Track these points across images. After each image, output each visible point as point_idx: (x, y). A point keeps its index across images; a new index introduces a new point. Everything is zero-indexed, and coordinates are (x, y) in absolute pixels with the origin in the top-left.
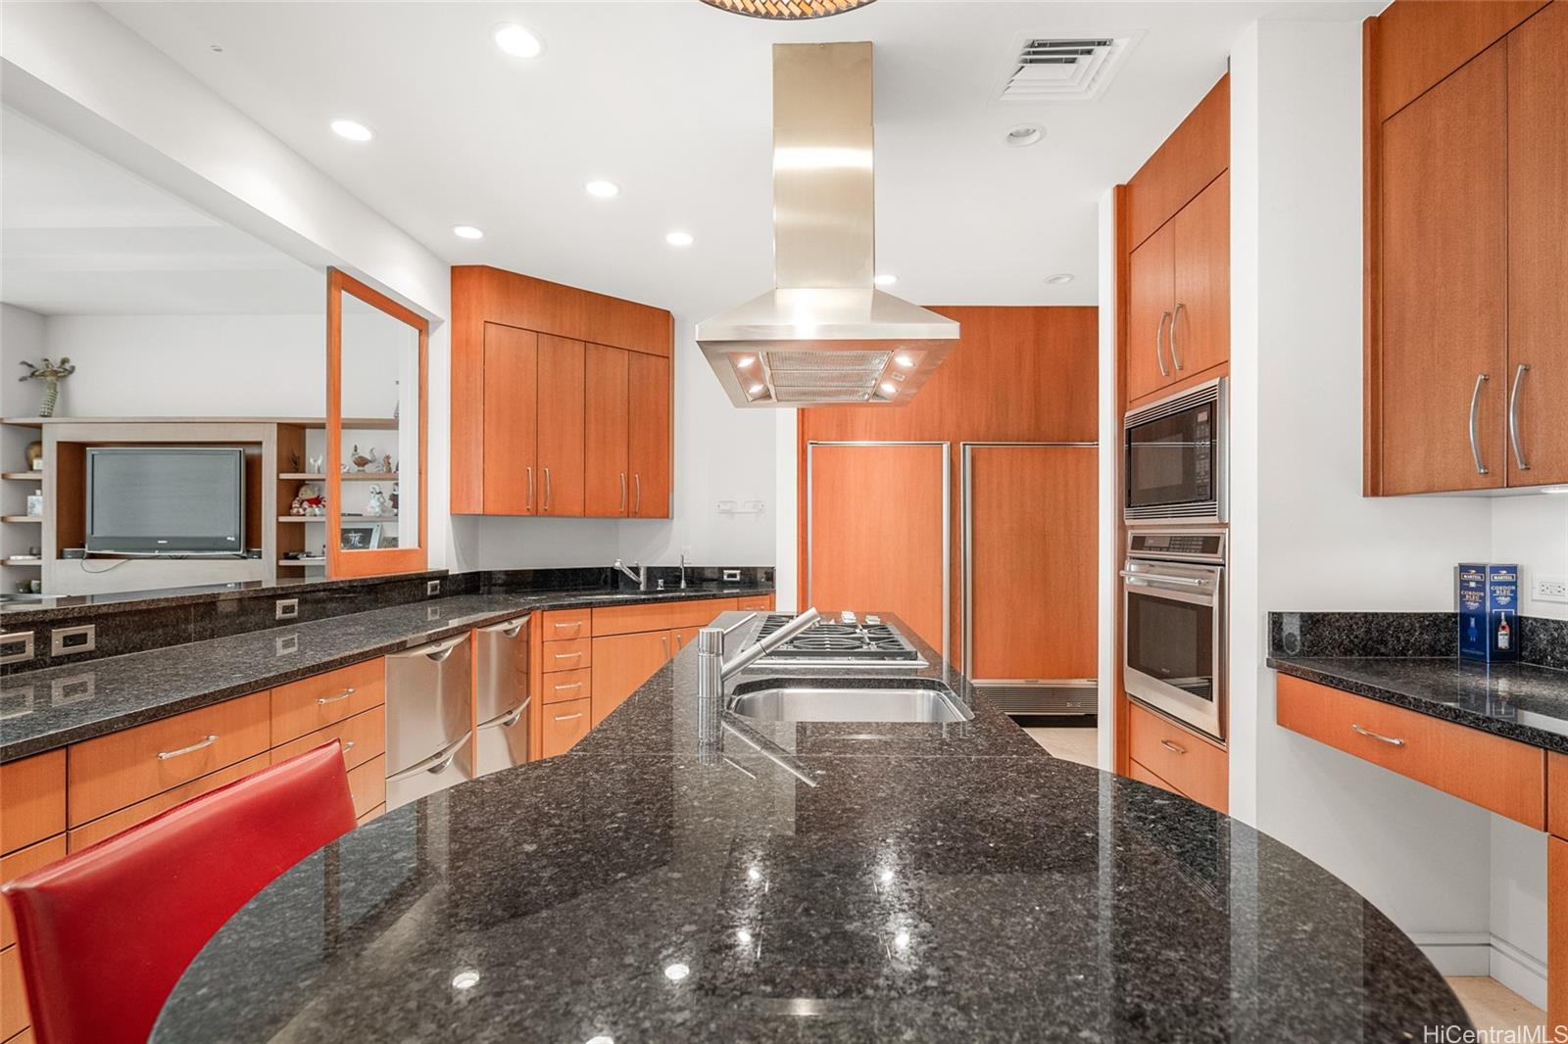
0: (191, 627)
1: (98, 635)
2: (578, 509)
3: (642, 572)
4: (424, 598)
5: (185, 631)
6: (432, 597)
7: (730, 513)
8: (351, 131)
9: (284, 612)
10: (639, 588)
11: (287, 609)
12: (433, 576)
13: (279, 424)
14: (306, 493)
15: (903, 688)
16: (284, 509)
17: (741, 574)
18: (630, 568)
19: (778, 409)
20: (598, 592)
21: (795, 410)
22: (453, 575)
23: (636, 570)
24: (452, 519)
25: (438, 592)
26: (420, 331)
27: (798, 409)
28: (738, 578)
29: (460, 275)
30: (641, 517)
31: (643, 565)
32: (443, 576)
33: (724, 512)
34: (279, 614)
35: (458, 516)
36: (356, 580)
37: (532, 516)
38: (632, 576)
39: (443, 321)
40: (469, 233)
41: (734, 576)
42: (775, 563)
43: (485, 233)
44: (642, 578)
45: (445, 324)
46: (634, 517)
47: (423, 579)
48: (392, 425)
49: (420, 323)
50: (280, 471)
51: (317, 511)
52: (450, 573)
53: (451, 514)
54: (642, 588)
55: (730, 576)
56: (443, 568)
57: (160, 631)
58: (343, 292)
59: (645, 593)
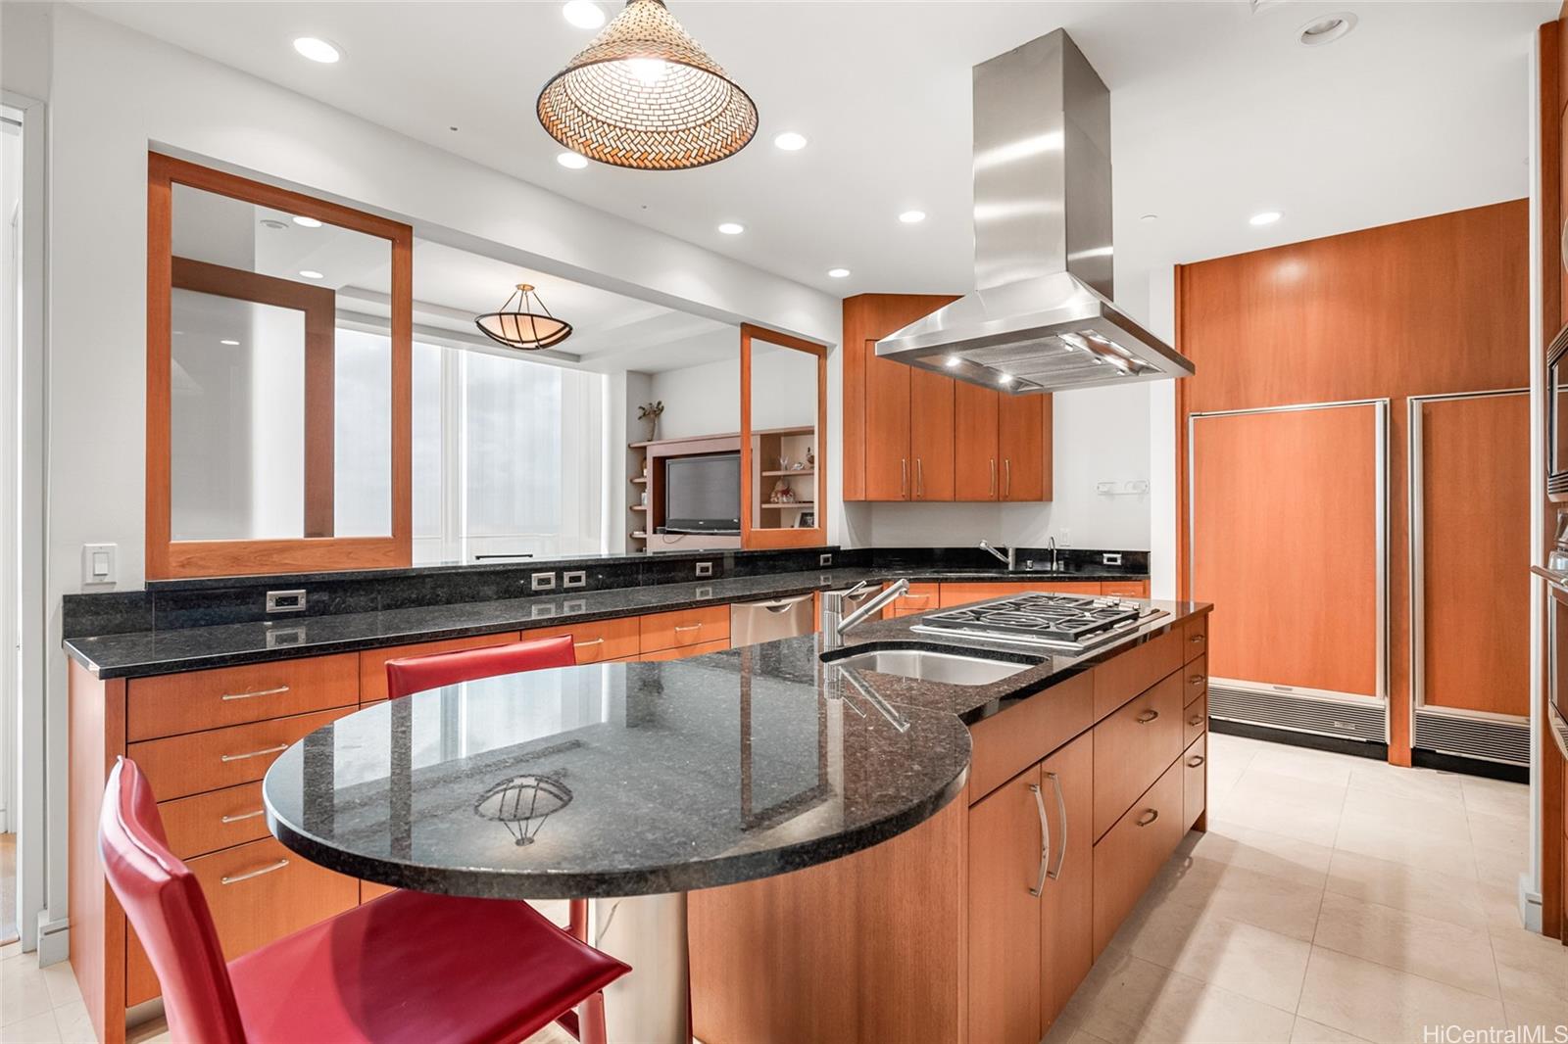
0: (640, 577)
1: (587, 577)
2: (948, 494)
3: (1011, 553)
4: (817, 568)
5: (637, 579)
6: (824, 568)
7: (1109, 494)
8: (731, 229)
9: (702, 571)
10: (1007, 568)
11: (704, 569)
12: (826, 550)
13: (761, 435)
14: (780, 486)
15: (1023, 663)
16: (766, 499)
17: (1123, 558)
18: (996, 548)
19: (1152, 382)
20: (968, 570)
21: (1173, 380)
22: (845, 551)
23: (1004, 551)
24: (845, 506)
25: (830, 563)
26: (819, 356)
27: (1176, 380)
28: (1119, 562)
29: (850, 305)
30: (1012, 501)
31: (1011, 546)
32: (835, 551)
33: (1106, 493)
34: (698, 572)
35: (849, 503)
36: (756, 552)
37: (906, 501)
38: (999, 556)
39: (835, 346)
40: (839, 273)
41: (1115, 560)
42: (1149, 547)
43: (851, 271)
44: (1011, 559)
45: (837, 348)
46: (1005, 501)
47: (815, 553)
48: (812, 432)
49: (820, 350)
50: (762, 470)
51: (785, 499)
52: (842, 549)
53: (844, 501)
54: (1011, 568)
55: (1109, 560)
56: (837, 545)
57: (622, 578)
58: (752, 339)
59: (1012, 573)
